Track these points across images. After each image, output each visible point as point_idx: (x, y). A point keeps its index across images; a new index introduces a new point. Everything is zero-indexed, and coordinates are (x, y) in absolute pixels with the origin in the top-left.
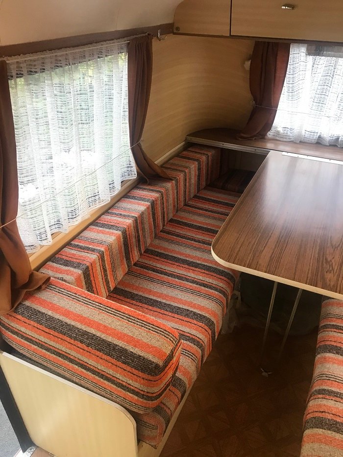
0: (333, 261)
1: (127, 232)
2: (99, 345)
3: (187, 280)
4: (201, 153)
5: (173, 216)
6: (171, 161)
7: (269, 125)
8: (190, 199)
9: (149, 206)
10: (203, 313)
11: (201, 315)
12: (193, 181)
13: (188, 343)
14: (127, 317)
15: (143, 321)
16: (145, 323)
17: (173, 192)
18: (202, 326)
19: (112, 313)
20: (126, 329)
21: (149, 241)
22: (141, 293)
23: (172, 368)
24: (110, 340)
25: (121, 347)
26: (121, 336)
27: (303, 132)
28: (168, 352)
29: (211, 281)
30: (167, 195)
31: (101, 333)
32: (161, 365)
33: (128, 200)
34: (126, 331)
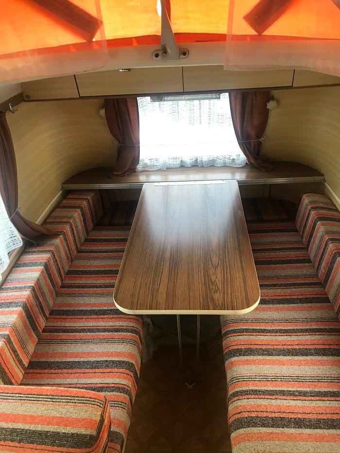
0: (217, 280)
1: (28, 305)
2: (30, 438)
3: (99, 330)
4: (81, 199)
5: (69, 267)
6: (53, 214)
7: (136, 160)
8: (82, 245)
9: (43, 269)
10: (121, 359)
11: (119, 361)
12: (80, 227)
13: (115, 393)
14: (50, 398)
15: (67, 396)
16: (70, 398)
17: (63, 246)
18: (124, 372)
19: (35, 399)
20: (53, 411)
21: (51, 303)
22: (57, 360)
23: (106, 430)
24: (39, 429)
25: (53, 432)
26: (50, 421)
27: (167, 161)
28: (98, 418)
29: (121, 324)
30: (59, 252)
31: (29, 425)
32: (94, 434)
33: (19, 269)
34: (54, 414)
